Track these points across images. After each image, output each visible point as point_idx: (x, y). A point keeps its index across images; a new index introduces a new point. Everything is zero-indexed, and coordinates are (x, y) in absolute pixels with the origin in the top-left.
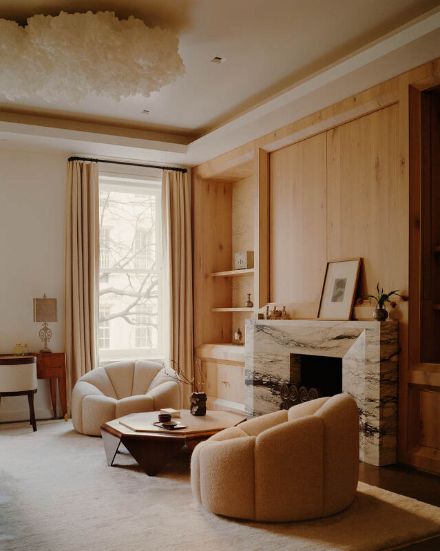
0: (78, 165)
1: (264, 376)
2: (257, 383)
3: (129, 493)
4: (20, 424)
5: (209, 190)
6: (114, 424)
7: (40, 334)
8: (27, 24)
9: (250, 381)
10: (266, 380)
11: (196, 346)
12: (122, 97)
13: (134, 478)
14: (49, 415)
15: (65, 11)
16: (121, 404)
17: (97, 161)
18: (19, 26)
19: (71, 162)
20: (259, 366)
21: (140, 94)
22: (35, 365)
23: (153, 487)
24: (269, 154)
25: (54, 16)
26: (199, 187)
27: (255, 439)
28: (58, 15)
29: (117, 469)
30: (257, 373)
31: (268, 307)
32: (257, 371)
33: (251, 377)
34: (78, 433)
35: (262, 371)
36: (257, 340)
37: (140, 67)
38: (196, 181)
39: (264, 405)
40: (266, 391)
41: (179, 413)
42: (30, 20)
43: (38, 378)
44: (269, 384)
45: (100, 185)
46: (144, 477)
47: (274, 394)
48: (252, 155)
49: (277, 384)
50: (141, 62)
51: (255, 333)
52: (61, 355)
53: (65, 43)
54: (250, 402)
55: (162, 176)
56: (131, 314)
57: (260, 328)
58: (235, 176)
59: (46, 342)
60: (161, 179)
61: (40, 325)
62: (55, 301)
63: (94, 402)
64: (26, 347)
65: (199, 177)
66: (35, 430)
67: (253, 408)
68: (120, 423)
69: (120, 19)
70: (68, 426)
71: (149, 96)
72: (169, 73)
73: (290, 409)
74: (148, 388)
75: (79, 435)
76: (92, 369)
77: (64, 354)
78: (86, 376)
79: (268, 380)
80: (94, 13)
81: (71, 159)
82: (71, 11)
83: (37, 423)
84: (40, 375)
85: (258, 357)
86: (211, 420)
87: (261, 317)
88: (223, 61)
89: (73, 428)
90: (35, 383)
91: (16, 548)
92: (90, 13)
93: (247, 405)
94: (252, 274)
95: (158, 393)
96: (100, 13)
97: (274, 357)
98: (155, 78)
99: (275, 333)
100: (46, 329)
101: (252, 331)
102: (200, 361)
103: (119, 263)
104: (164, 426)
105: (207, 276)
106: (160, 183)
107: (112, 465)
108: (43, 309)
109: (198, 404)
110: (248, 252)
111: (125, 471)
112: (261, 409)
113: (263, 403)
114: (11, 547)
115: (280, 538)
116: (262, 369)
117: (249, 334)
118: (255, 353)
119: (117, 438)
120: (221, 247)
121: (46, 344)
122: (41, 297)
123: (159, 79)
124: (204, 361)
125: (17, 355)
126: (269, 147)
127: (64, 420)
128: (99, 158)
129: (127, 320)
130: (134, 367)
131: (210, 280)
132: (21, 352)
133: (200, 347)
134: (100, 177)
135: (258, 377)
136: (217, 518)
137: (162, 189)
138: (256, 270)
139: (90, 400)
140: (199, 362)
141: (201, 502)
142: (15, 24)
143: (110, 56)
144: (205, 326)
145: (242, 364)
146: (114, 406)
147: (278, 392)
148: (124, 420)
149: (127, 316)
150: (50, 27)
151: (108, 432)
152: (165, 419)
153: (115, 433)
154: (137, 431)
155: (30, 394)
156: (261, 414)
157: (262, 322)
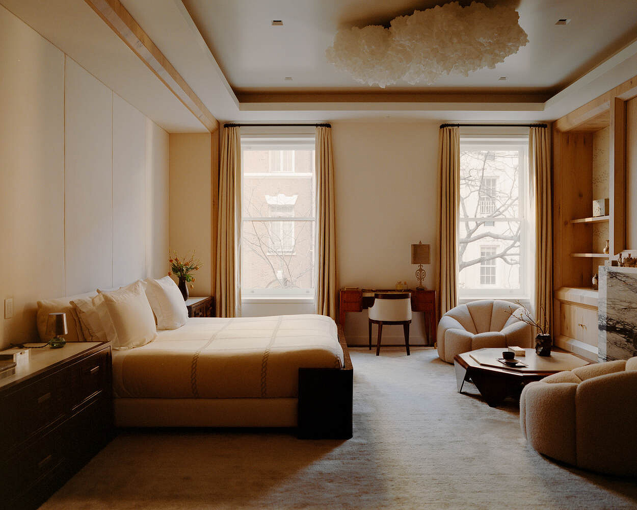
0: (448, 131)
1: (618, 323)
2: (610, 328)
3: (468, 420)
4: (398, 348)
5: (568, 143)
6: (465, 357)
7: (417, 275)
8: (390, 26)
9: (603, 326)
10: (619, 326)
11: (555, 288)
12: (470, 72)
13: (476, 406)
14: (423, 342)
15: (417, 10)
16: (477, 339)
17: (458, 125)
18: (385, 28)
19: (442, 129)
20: (612, 312)
21: (486, 67)
22: (409, 300)
23: (489, 417)
24: (626, 103)
25: (410, 15)
26: (558, 141)
27: (576, 387)
28: (412, 14)
29: (464, 396)
30: (611, 320)
31: (621, 255)
32: (610, 316)
33: (605, 322)
34: (442, 360)
35: (614, 317)
36: (610, 286)
37: (481, 44)
38: (555, 133)
39: (616, 351)
40: (620, 337)
41: (524, 352)
42: (392, 22)
43: (412, 310)
44: (622, 331)
45: (461, 145)
46: (485, 407)
47: (628, 341)
48: (608, 106)
49: (631, 331)
50: (482, 40)
51: (608, 279)
52: (432, 292)
53: (418, 36)
54: (604, 347)
55: (529, 133)
56: (508, 255)
57: (612, 275)
58: (595, 126)
59: (421, 280)
60: (528, 136)
61: (417, 267)
62: (428, 246)
63: (454, 335)
64: (405, 284)
65: (558, 131)
66: (408, 354)
67: (606, 354)
68: (470, 356)
69: (463, 7)
70: (434, 353)
71: (495, 67)
72: (510, 44)
73: (629, 360)
74: (504, 325)
75: (442, 362)
76: (455, 307)
77: (434, 291)
78: (450, 312)
79: (622, 327)
80: (441, 6)
81: (443, 126)
82: (422, 9)
83: (411, 348)
84: (414, 309)
85: (612, 303)
86: (554, 361)
87: (615, 264)
88: (568, 21)
89: (438, 356)
90: (410, 315)
91: (365, 451)
92: (437, 7)
93: (600, 350)
94: (607, 221)
95: (510, 332)
96: (446, 5)
97: (627, 304)
98: (497, 51)
99: (629, 281)
100: (421, 270)
101: (605, 277)
102: (559, 303)
103: (499, 209)
104: (507, 364)
105: (566, 223)
106: (527, 140)
107: (461, 393)
108: (419, 253)
109: (542, 345)
110: (605, 199)
111: (470, 400)
112: (614, 355)
113: (617, 349)
114: (362, 450)
115: (599, 491)
116: (615, 315)
117: (603, 280)
118: (608, 299)
119: (463, 369)
120: (581, 195)
121: (421, 283)
122: (418, 243)
123: (500, 52)
124: (562, 303)
125: (398, 291)
126: (625, 96)
127: (434, 348)
128: (460, 123)
129: (505, 260)
130: (492, 306)
131: (569, 226)
132: (401, 289)
133: (559, 289)
134: (461, 139)
135: (611, 323)
136: (539, 457)
137: (530, 144)
138: (611, 218)
139: (451, 333)
140: (557, 304)
141: (527, 439)
142: (381, 27)
143: (455, 40)
144: (564, 271)
145: (596, 308)
146: (470, 340)
147: (632, 340)
148: (474, 353)
149: (506, 257)
150: (407, 25)
151: (459, 363)
152: (509, 356)
153: (464, 364)
154: (482, 365)
155: (406, 324)
156: (614, 360)
157: (615, 269)
